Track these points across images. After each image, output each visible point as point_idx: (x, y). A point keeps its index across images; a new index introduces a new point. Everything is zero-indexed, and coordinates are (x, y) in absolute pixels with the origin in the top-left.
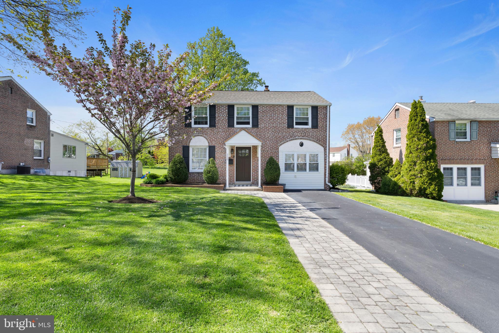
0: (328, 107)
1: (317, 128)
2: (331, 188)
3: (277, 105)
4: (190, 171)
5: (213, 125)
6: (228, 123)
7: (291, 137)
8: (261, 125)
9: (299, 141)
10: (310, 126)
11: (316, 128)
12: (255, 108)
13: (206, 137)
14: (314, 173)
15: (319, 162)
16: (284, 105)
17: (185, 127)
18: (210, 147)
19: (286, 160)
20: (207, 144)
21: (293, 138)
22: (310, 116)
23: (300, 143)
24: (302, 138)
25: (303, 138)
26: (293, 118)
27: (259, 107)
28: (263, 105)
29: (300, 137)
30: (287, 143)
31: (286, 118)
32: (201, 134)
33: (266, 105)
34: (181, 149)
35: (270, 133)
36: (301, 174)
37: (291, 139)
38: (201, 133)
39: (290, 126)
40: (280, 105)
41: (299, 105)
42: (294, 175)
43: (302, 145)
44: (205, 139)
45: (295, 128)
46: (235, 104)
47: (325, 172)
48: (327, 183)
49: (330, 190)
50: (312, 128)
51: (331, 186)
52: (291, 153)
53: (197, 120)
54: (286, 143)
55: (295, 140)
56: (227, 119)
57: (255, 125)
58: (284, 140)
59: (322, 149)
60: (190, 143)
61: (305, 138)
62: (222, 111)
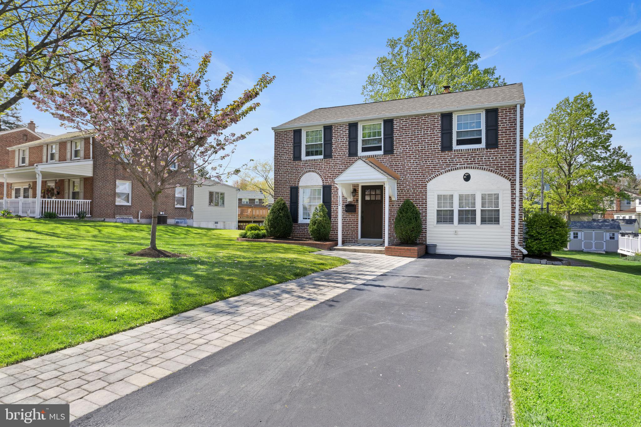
0: (518, 107)
1: (497, 147)
2: (524, 256)
3: (424, 115)
4: (299, 222)
5: (328, 155)
6: (349, 151)
7: (448, 165)
8: (398, 149)
9: (462, 172)
10: (483, 145)
11: (495, 148)
12: (389, 123)
13: (320, 172)
14: (490, 228)
15: (500, 208)
16: (435, 114)
17: (294, 160)
18: (324, 187)
19: (439, 205)
20: (321, 184)
21: (451, 167)
22: (483, 128)
23: (464, 175)
24: (468, 166)
25: (470, 166)
26: (451, 134)
27: (395, 122)
28: (400, 118)
29: (463, 166)
30: (441, 176)
31: (440, 135)
32: (313, 169)
33: (405, 116)
34: (288, 191)
35: (412, 161)
36: (467, 228)
37: (447, 169)
38: (313, 167)
39: (446, 146)
40: (429, 115)
41: (461, 111)
42: (453, 230)
43: (467, 178)
44: (318, 175)
45: (455, 150)
46: (359, 121)
47: (513, 227)
48: (517, 246)
49: (523, 258)
50: (487, 148)
51: (525, 252)
52: (449, 193)
53: (310, 150)
54: (439, 176)
55: (455, 171)
56: (347, 144)
57: (389, 150)
58: (435, 171)
59: (507, 184)
60: (300, 183)
61: (472, 166)
62: (341, 133)
